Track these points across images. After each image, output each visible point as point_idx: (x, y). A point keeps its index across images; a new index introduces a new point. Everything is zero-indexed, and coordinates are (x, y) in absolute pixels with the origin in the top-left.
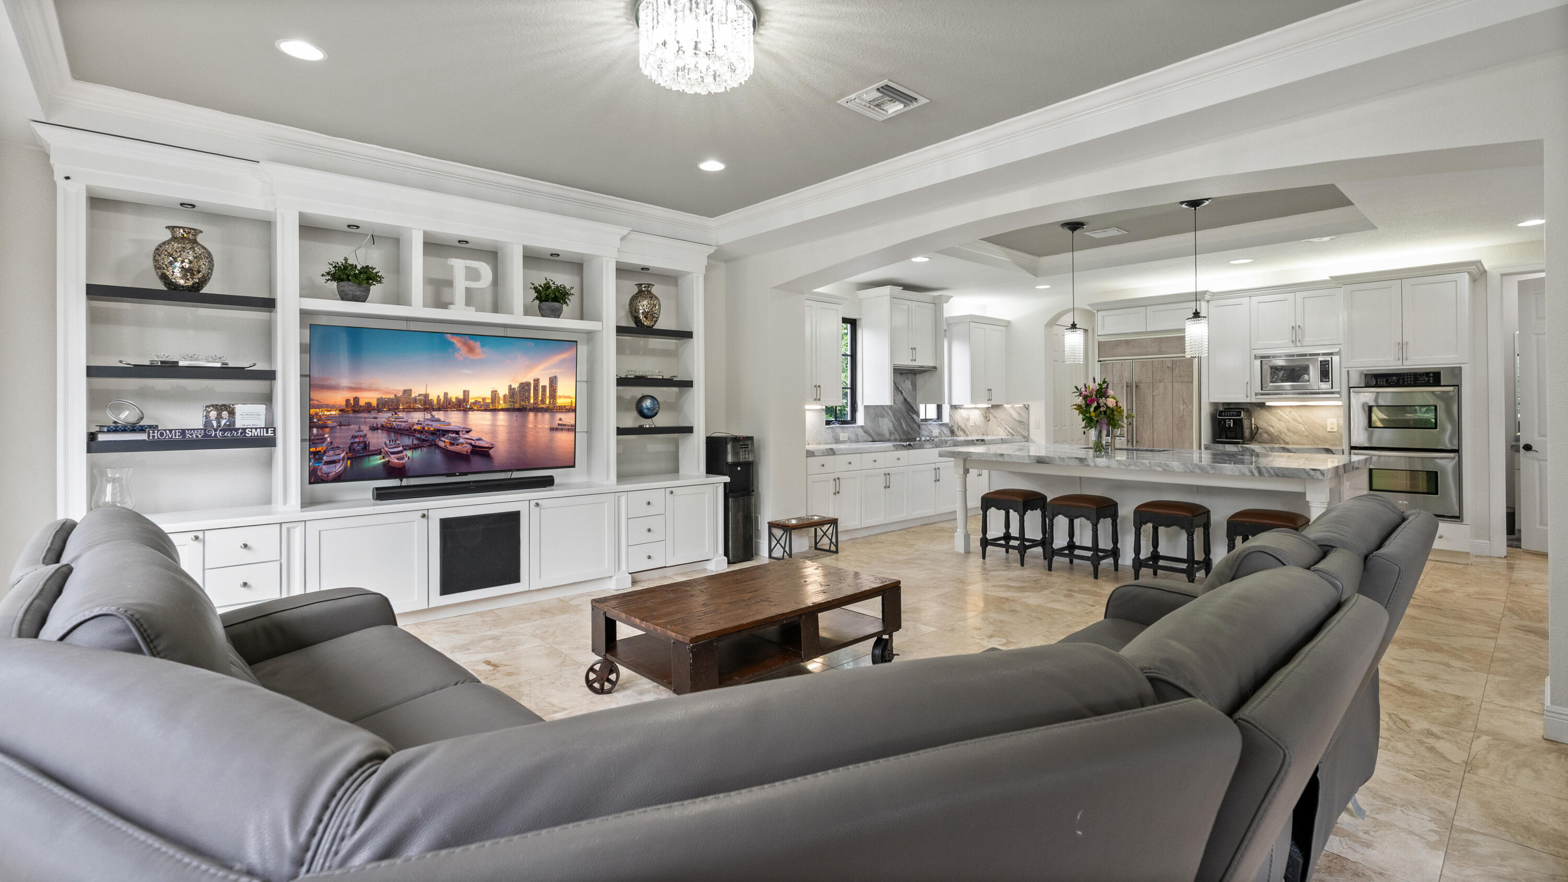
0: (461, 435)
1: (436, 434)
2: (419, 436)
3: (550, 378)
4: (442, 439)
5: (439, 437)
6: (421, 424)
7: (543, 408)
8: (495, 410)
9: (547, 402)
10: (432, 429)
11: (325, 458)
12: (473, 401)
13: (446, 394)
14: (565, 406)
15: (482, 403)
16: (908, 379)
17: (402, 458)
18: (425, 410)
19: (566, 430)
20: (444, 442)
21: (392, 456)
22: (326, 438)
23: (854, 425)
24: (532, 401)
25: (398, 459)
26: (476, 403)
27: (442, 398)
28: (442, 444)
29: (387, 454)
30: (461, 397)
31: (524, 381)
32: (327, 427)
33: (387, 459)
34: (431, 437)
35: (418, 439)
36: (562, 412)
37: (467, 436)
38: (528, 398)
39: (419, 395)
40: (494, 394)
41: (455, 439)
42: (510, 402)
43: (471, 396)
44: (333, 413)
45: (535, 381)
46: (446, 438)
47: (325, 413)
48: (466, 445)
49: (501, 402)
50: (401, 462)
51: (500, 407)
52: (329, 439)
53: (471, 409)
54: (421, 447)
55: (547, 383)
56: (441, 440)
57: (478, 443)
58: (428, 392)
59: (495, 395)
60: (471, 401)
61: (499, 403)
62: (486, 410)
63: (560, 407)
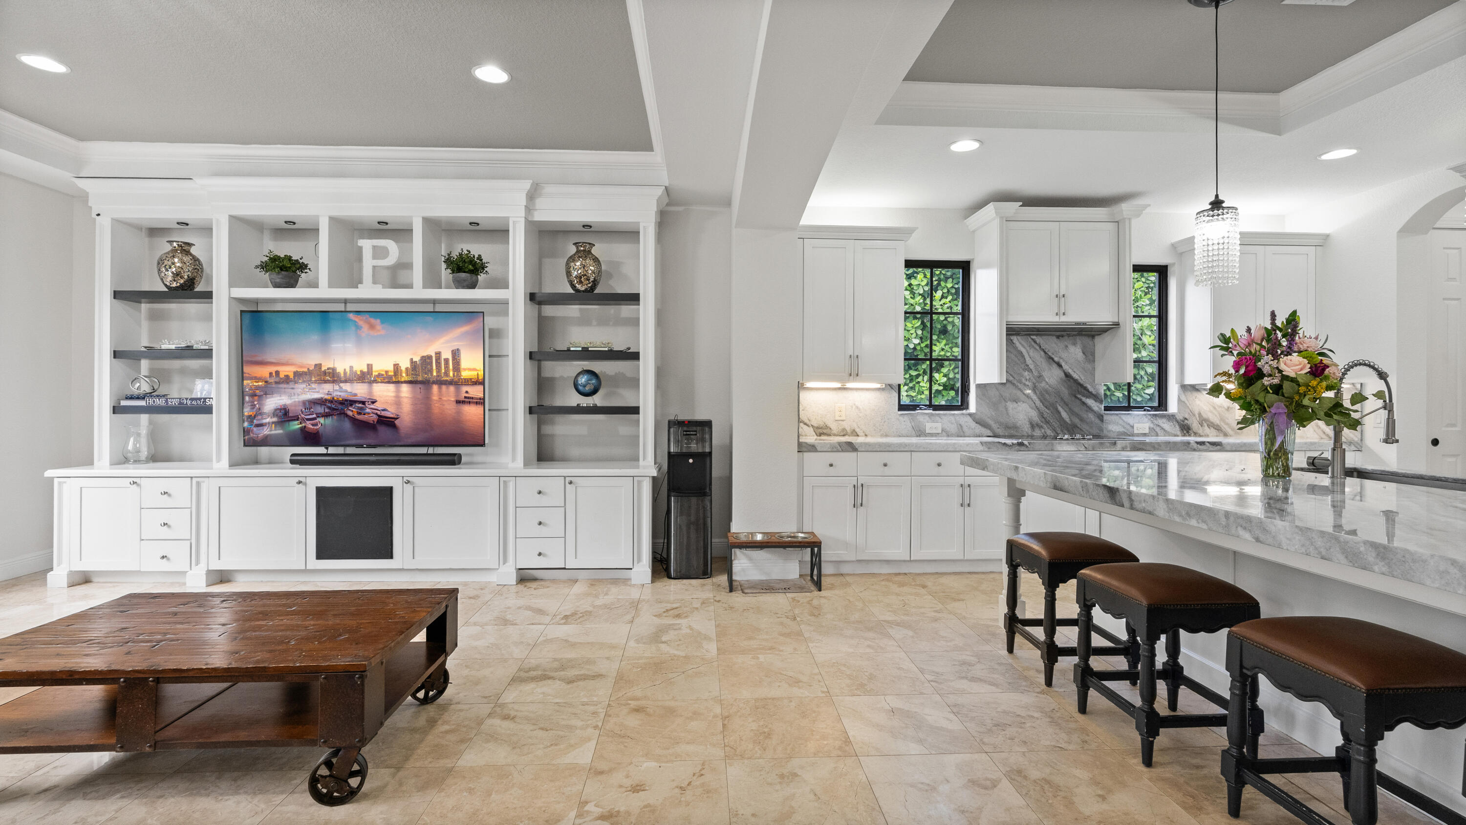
0: (367, 405)
1: (344, 404)
2: (329, 405)
3: (452, 351)
4: (349, 408)
5: (347, 407)
6: (330, 394)
7: (447, 380)
8: (398, 382)
9: (451, 374)
10: (340, 399)
11: (255, 421)
12: (377, 374)
13: (351, 367)
14: (471, 379)
15: (385, 376)
16: (1074, 344)
17: (316, 425)
18: (334, 382)
19: (473, 403)
20: (352, 411)
21: (308, 422)
22: (255, 405)
23: (964, 412)
24: (435, 374)
25: (313, 425)
26: (379, 375)
27: (348, 370)
28: (350, 413)
29: (304, 420)
30: (365, 370)
31: (425, 354)
32: (256, 396)
33: (303, 425)
34: (340, 407)
35: (329, 408)
36: (468, 385)
37: (372, 406)
38: (431, 371)
39: (328, 369)
40: (396, 366)
41: (361, 409)
42: (412, 374)
43: (374, 369)
44: (260, 384)
45: (436, 354)
46: (353, 408)
47: (255, 384)
48: (372, 415)
49: (404, 375)
50: (315, 428)
51: (403, 380)
52: (257, 406)
53: (375, 381)
54: (332, 415)
55: (450, 357)
56: (349, 410)
57: (383, 413)
58: (336, 366)
59: (397, 368)
60: (374, 374)
61: (401, 375)
62: (389, 382)
63: (465, 379)
